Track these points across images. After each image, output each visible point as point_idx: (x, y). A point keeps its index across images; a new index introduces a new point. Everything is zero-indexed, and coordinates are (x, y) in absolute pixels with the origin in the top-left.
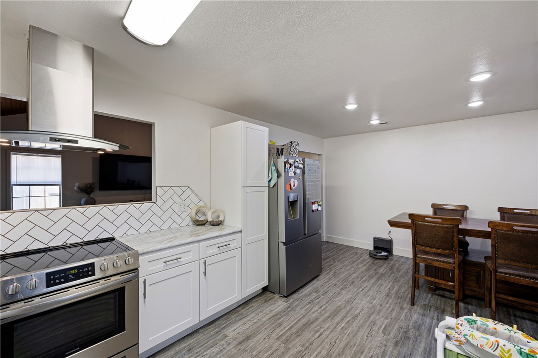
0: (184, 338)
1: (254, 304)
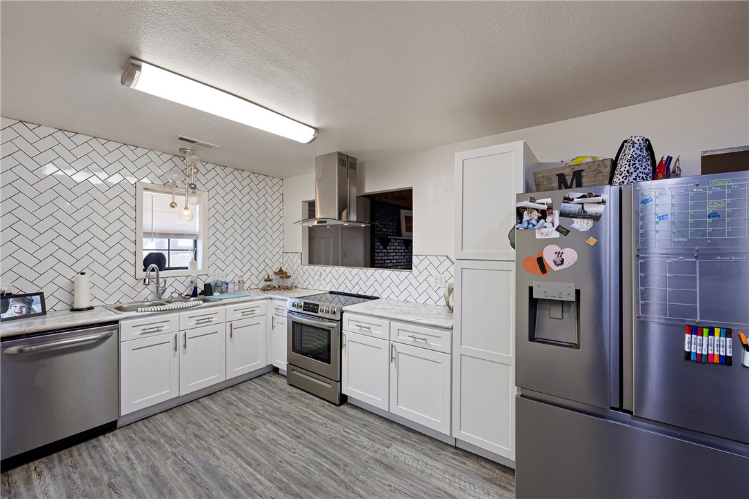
0: (381, 417)
1: (471, 465)
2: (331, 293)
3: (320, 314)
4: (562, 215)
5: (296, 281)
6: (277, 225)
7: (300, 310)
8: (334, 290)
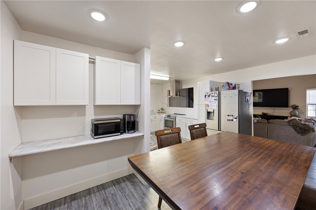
2: (174, 114)
3: (171, 118)
4: (212, 96)
5: (166, 111)
6: (161, 97)
7: (167, 117)
8: (175, 113)
